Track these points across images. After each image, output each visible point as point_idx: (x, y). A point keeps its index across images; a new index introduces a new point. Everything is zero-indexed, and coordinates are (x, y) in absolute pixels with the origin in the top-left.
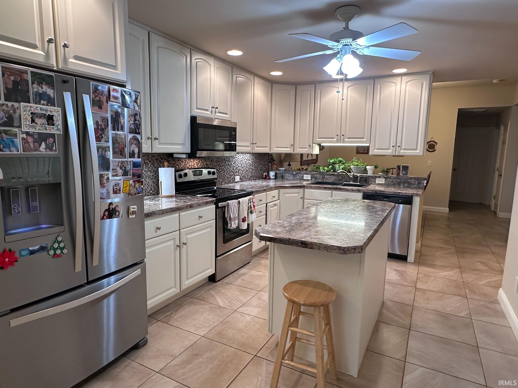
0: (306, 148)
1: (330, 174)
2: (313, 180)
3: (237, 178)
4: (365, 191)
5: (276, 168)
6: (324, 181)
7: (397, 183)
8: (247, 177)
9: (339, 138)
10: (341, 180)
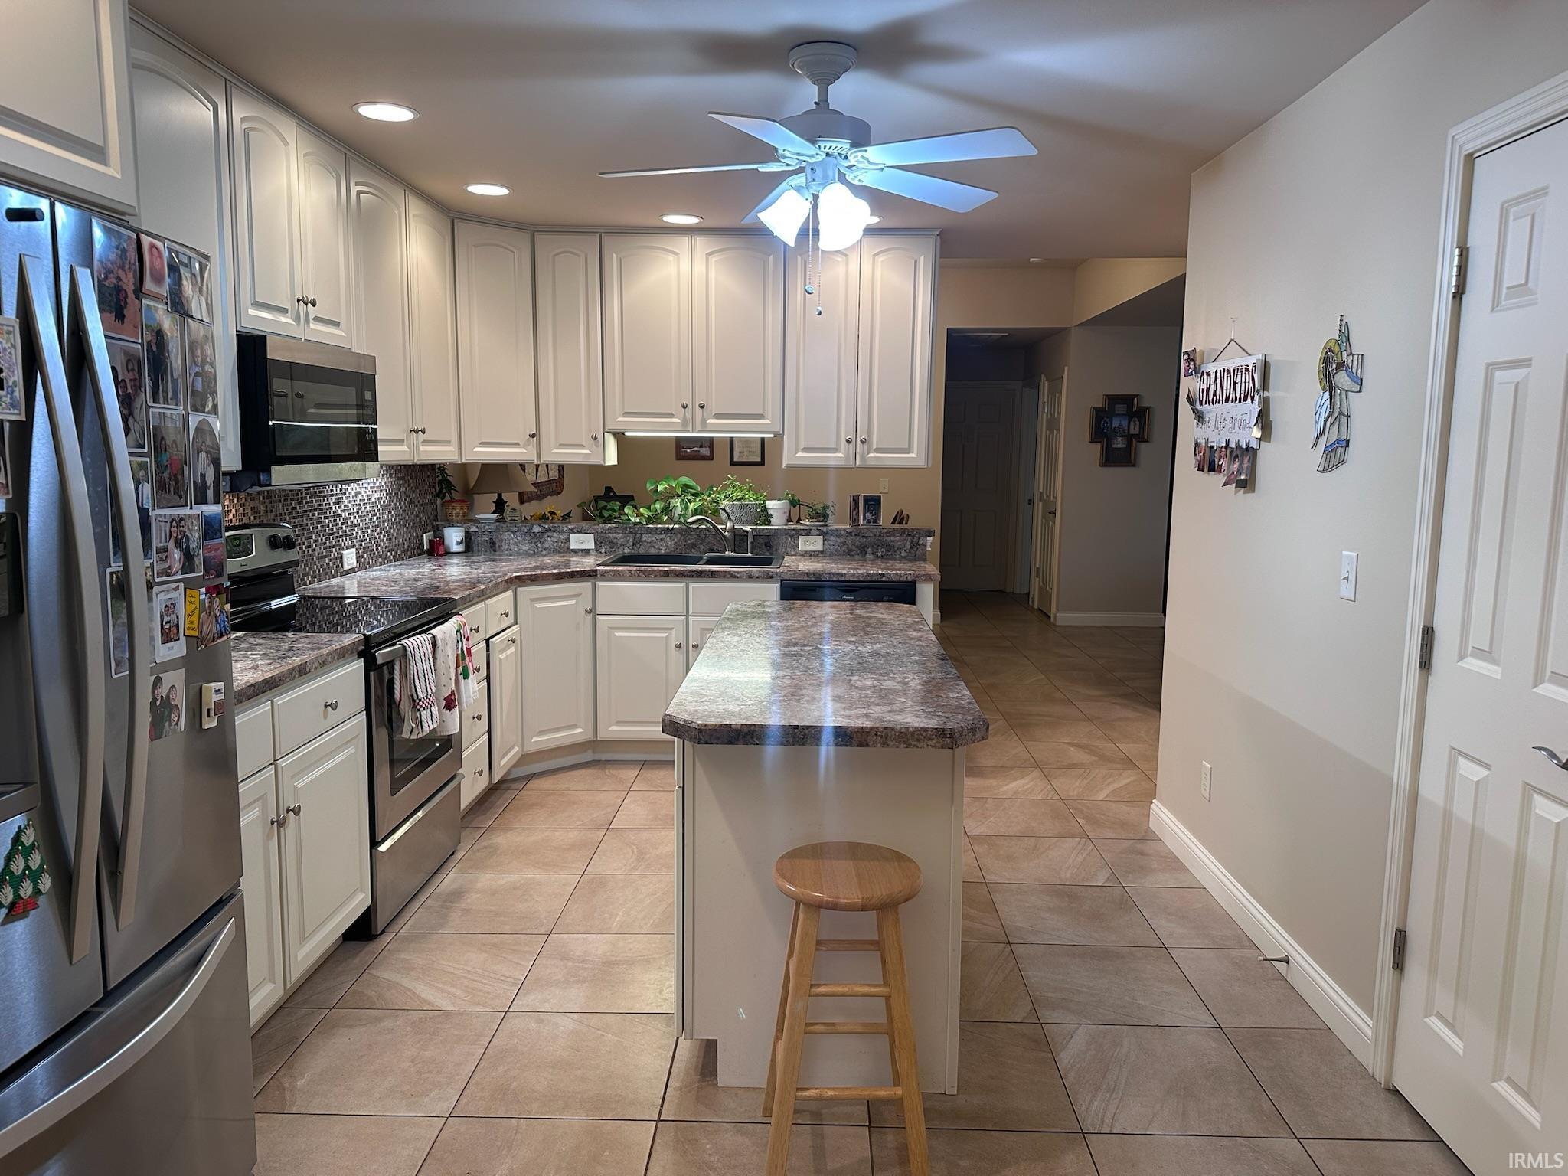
0: (581, 447)
1: (657, 528)
2: (603, 551)
3: (350, 558)
4: (786, 578)
5: (464, 513)
6: (642, 551)
7: (857, 547)
8: (377, 549)
9: (689, 416)
10: (694, 545)
